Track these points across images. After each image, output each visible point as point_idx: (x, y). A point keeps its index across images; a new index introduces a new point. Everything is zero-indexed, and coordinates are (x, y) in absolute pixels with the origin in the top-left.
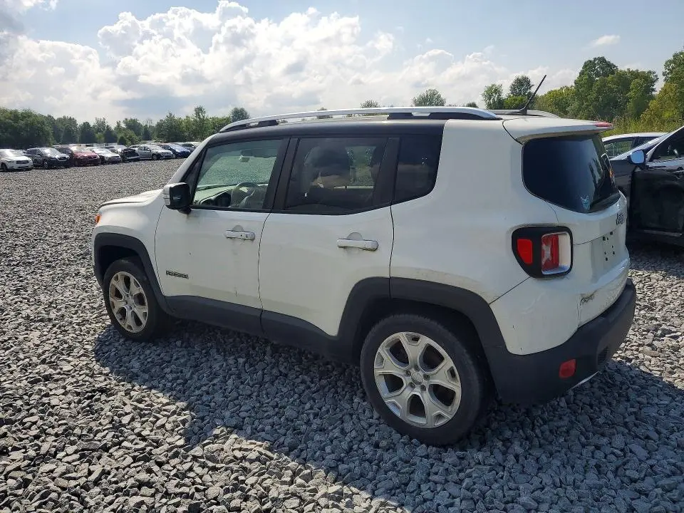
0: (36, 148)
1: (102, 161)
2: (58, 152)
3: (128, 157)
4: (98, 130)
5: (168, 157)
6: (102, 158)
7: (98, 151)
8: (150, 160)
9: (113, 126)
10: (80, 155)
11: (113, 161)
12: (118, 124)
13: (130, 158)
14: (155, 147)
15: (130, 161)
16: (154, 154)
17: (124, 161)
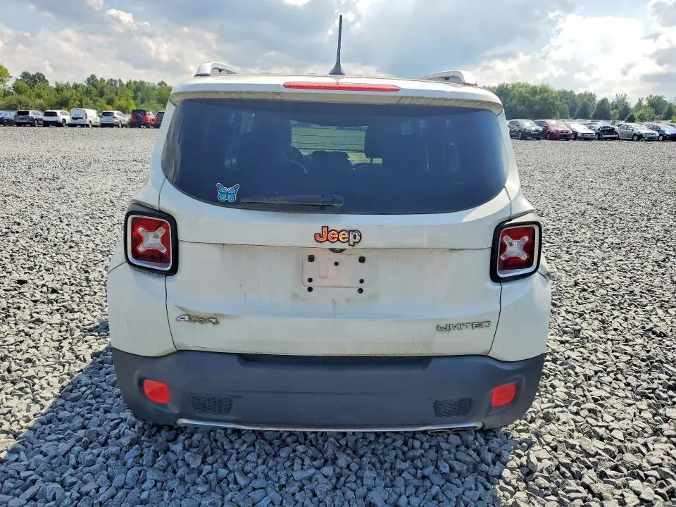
0: (517, 120)
1: (576, 136)
2: (535, 125)
3: (606, 135)
4: (616, 107)
5: (651, 139)
6: (575, 134)
7: (580, 127)
8: (631, 140)
9: (633, 103)
10: (552, 129)
11: (585, 138)
12: (640, 101)
13: (606, 136)
14: (641, 128)
15: (606, 139)
16: (635, 135)
17: (599, 139)
